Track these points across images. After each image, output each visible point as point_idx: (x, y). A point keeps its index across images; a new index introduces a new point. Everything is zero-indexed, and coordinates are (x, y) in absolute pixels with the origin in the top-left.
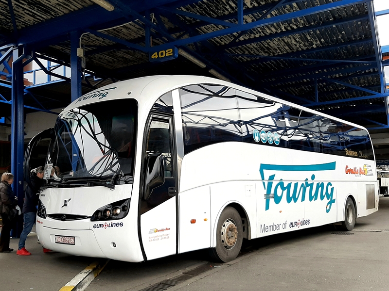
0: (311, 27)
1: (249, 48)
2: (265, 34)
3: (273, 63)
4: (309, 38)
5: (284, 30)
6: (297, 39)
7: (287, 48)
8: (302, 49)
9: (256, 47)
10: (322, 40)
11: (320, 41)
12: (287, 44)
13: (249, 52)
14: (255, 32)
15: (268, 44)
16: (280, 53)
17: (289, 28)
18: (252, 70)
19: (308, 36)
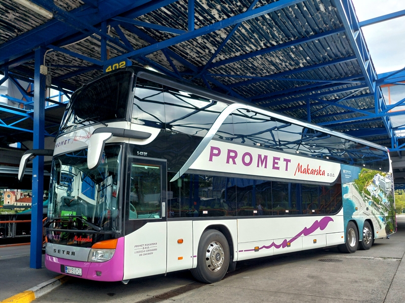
1: (234, 68)
2: (246, 53)
3: (262, 85)
4: (293, 56)
5: (264, 47)
6: (281, 58)
7: (273, 68)
8: (290, 69)
9: (240, 66)
10: (308, 58)
12: (272, 63)
13: (235, 73)
14: (234, 50)
15: (252, 64)
16: (268, 74)
17: (269, 45)
18: (244, 92)
19: (291, 53)
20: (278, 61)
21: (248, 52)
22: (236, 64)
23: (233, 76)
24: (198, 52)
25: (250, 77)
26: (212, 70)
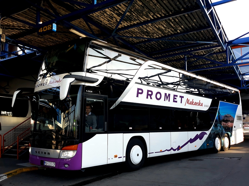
0: (170, 16)
1: (135, 32)
2: (141, 22)
3: (155, 44)
4: (172, 25)
5: (152, 18)
6: (165, 26)
7: (160, 32)
8: (171, 34)
9: (138, 31)
10: (182, 26)
11: (181, 28)
12: (159, 29)
13: (136, 36)
14: (133, 20)
15: (146, 30)
16: (157, 37)
17: (155, 17)
18: (143, 49)
19: (171, 23)
20: (163, 28)
21: (142, 21)
22: (135, 29)
23: (134, 37)
24: (109, 21)
25: (146, 38)
26: (120, 33)
